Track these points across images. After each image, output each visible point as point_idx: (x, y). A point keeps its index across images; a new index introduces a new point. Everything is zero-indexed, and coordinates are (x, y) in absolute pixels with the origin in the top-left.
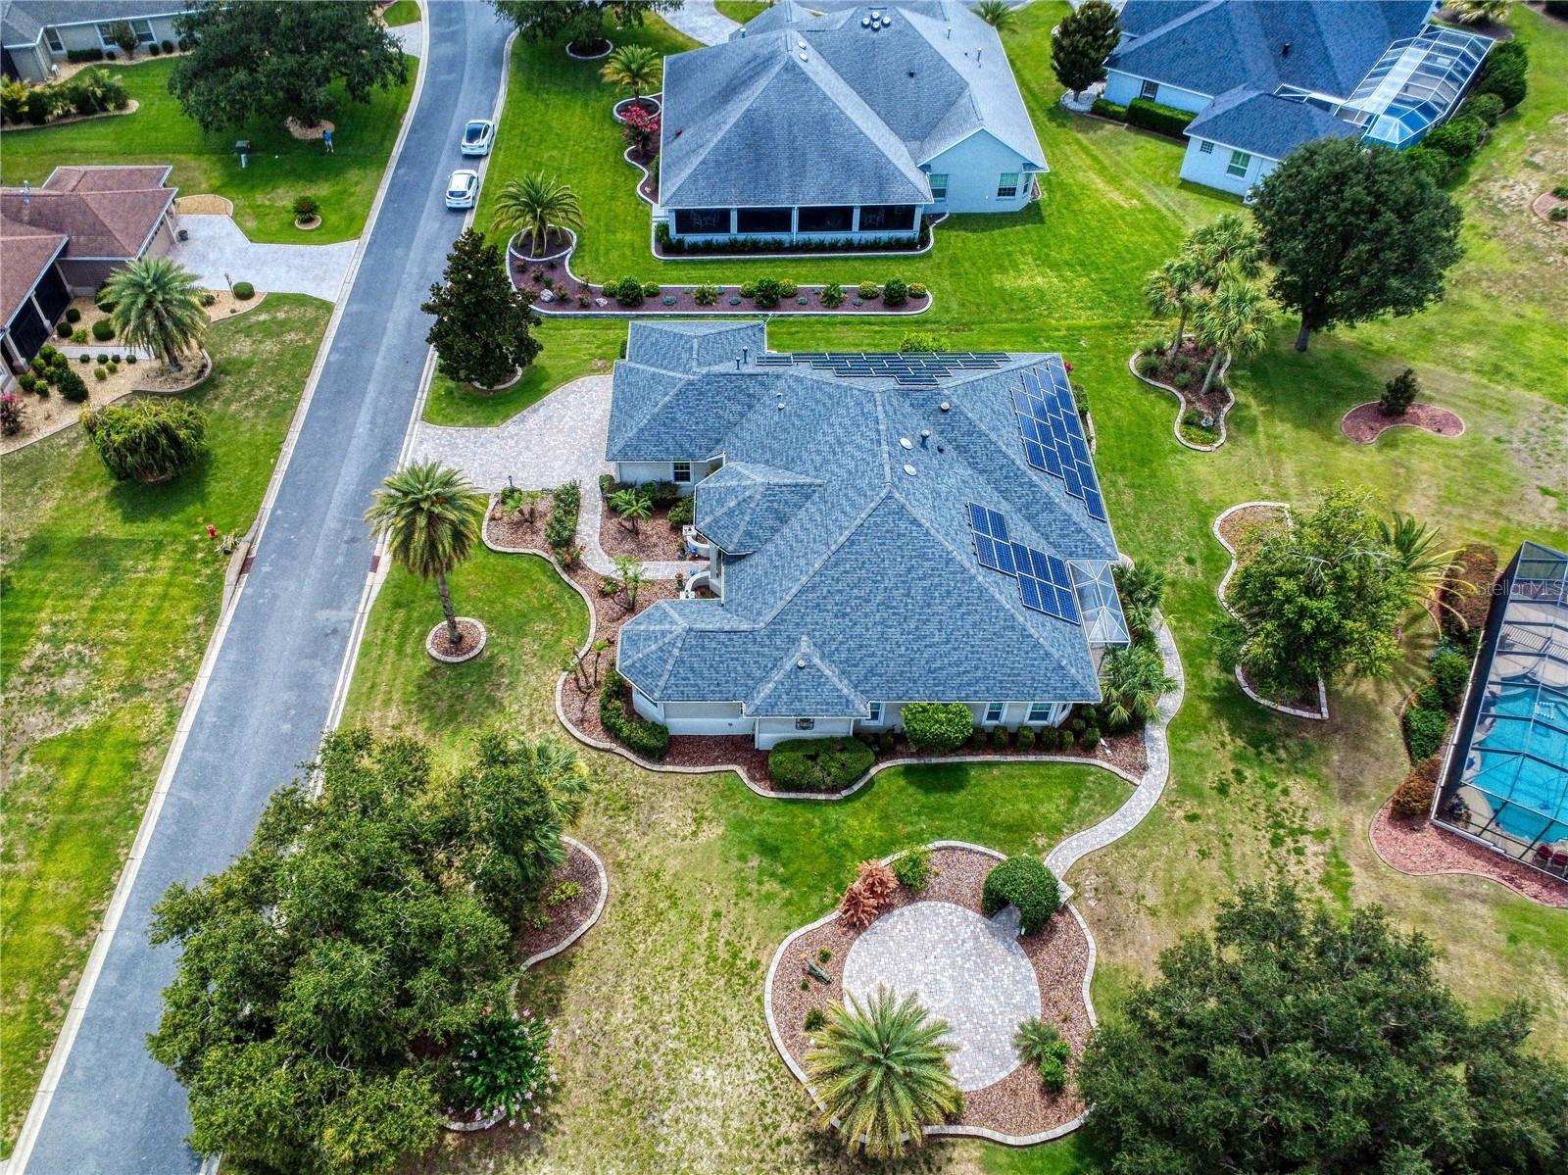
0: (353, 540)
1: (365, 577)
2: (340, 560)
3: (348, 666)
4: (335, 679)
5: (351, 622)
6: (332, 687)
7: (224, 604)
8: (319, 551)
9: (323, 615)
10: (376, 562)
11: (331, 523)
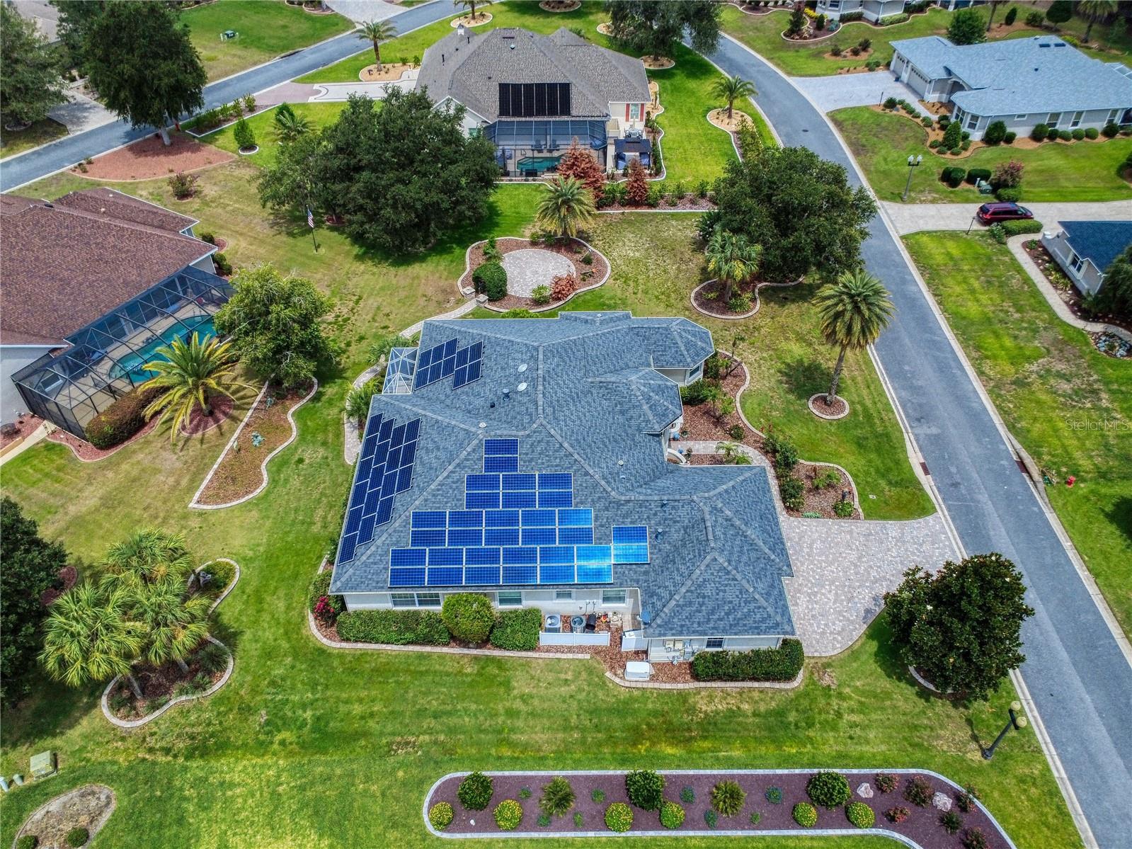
0: (956, 485)
1: (925, 458)
2: (953, 470)
3: (894, 401)
4: (896, 394)
5: (911, 427)
6: (895, 389)
7: (1012, 437)
8: (975, 476)
9: (934, 430)
10: (926, 472)
11: (983, 497)
